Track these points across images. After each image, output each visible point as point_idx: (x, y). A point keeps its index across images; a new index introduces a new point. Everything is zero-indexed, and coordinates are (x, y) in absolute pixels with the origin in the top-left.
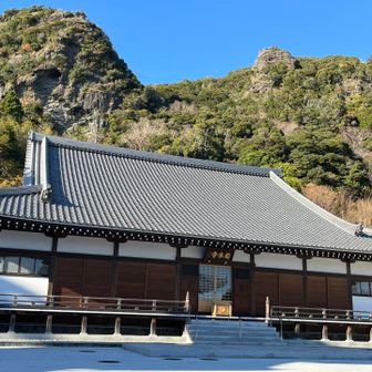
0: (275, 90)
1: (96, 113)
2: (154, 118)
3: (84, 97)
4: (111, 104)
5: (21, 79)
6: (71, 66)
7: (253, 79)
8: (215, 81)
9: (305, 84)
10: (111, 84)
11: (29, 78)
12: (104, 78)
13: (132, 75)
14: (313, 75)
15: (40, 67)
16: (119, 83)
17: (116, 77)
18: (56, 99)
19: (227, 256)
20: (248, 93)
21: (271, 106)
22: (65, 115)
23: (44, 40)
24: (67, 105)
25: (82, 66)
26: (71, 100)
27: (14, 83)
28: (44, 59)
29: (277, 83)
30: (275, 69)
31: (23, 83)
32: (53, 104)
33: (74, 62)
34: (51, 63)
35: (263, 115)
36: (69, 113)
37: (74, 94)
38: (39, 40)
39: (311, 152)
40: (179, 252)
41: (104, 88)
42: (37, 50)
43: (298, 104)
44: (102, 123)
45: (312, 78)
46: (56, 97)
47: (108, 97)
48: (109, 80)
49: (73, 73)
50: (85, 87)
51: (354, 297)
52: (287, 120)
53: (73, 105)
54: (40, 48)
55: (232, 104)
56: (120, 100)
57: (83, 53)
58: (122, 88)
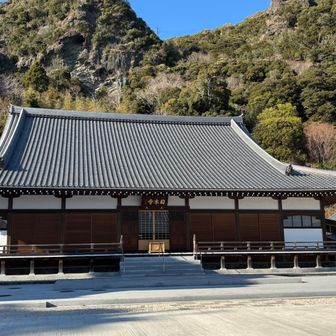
0: (289, 31)
1: (118, 73)
2: (171, 72)
3: (107, 59)
4: (132, 62)
5: (50, 48)
6: (92, 31)
7: (268, 22)
8: (232, 28)
9: (319, 21)
10: (131, 43)
11: (56, 46)
12: (124, 38)
13: (151, 32)
14: (328, 10)
15: (66, 35)
16: (138, 41)
17: (135, 36)
18: (82, 63)
19: (162, 202)
20: (263, 36)
21: (286, 47)
22: (92, 77)
23: (68, 9)
24: (93, 68)
25: (103, 30)
26: (95, 62)
27: (44, 52)
28: (68, 27)
29: (292, 24)
30: (290, 10)
31: (52, 52)
32: (80, 68)
33: (96, 26)
34: (75, 30)
35: (278, 57)
36: (95, 75)
37: (98, 57)
38: (63, 9)
39: (321, 89)
40: (119, 202)
41: (125, 48)
42: (62, 19)
43: (313, 43)
44: (125, 82)
45: (326, 14)
46: (82, 61)
47: (129, 56)
48: (129, 40)
49: (95, 37)
50: (107, 48)
51: (285, 230)
52: (302, 59)
53: (98, 67)
54: (65, 17)
55: (248, 49)
56: (141, 57)
57: (103, 17)
58: (142, 46)
